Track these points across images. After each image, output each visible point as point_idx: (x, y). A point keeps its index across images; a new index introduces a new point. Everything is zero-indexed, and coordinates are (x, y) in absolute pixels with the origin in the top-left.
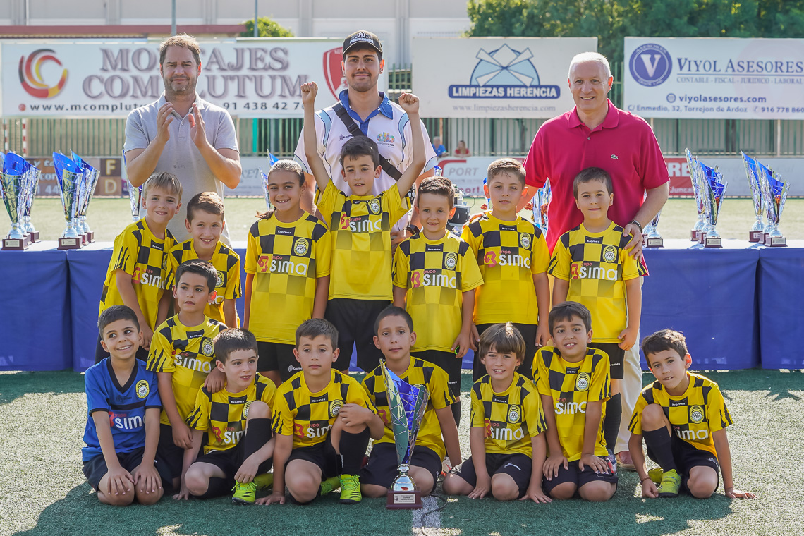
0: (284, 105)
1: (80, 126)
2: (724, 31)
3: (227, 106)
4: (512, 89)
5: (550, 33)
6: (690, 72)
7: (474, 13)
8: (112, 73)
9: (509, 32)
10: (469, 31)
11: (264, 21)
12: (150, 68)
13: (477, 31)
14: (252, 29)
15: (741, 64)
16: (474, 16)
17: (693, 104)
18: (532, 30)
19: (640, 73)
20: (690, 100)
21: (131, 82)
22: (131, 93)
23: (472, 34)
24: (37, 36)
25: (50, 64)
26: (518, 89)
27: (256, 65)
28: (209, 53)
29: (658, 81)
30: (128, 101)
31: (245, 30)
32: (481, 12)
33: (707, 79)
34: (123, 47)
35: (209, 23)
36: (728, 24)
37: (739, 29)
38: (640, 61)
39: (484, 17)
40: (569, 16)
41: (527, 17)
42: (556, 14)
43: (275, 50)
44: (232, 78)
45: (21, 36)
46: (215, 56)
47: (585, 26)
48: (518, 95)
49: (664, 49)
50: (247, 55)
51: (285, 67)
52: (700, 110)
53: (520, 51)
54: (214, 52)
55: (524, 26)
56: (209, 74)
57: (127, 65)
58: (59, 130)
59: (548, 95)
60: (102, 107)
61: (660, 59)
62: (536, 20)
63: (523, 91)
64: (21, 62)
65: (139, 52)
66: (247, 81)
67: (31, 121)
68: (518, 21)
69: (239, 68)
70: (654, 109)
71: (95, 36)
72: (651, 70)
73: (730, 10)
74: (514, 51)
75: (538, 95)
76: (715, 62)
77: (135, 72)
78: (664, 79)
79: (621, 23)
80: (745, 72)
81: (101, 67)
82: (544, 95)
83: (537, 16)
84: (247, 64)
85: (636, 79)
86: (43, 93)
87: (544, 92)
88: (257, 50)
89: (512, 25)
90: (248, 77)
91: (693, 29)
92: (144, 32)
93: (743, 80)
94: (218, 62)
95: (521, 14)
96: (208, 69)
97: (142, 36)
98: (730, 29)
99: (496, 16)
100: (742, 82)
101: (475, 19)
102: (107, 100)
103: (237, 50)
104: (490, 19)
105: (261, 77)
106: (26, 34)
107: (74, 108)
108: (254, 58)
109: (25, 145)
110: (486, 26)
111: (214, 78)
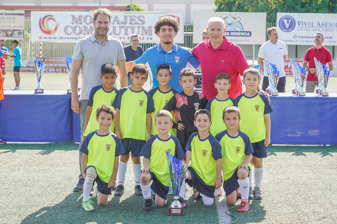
0: (143, 38)
1: (63, 45)
2: (315, 11)
3: (120, 38)
4: (233, 32)
5: (246, 11)
6: (302, 27)
7: (217, 3)
8: (76, 25)
9: (231, 11)
10: (215, 9)
11: (134, 5)
12: (90, 23)
13: (218, 10)
14: (129, 8)
15: (323, 24)
16: (217, 4)
17: (304, 39)
18: (239, 9)
19: (283, 26)
20: (303, 38)
21: (83, 28)
22: (83, 32)
23: (216, 11)
24: (45, 10)
25: (51, 21)
26: (235, 32)
27: (132, 22)
28: (114, 17)
29: (290, 30)
30: (81, 36)
31: (127, 8)
32: (220, 2)
33: (309, 29)
34: (80, 15)
35: (112, 6)
36: (316, 7)
37: (321, 10)
38: (283, 22)
39: (221, 4)
40: (254, 4)
41: (238, 4)
42: (249, 3)
43: (140, 16)
44: (122, 27)
45: (39, 10)
46: (116, 19)
47: (260, 8)
48: (235, 35)
49: (292, 17)
50: (128, 18)
51: (143, 23)
52: (306, 41)
53: (236, 18)
54: (116, 17)
55: (236, 8)
56: (114, 25)
57: (82, 22)
58: (54, 47)
59: (247, 35)
60: (71, 38)
61: (291, 22)
62: (241, 6)
63: (237, 34)
64: (40, 20)
65: (86, 17)
66: (128, 28)
67: (44, 43)
68: (234, 6)
69: (125, 23)
70: (288, 41)
71: (68, 10)
72: (287, 26)
73: (318, 2)
74: (233, 18)
75: (243, 35)
76: (313, 23)
77: (84, 24)
78: (293, 29)
79: (275, 7)
80: (324, 27)
81: (71, 22)
82: (245, 35)
83: (242, 4)
84: (128, 22)
85: (281, 29)
86: (48, 32)
87: (245, 34)
88: (132, 16)
89: (232, 7)
90: (129, 27)
91: (303, 10)
92: (88, 9)
93: (323, 30)
94: (117, 21)
95: (235, 3)
96: (113, 24)
97: (86, 10)
98: (317, 10)
99: (226, 4)
100: (323, 31)
101: (217, 5)
102: (73, 35)
103: (125, 16)
104: (223, 5)
105: (134, 27)
106: (41, 9)
107: (61, 38)
108: (131, 19)
109: (41, 52)
110: (222, 8)
111: (115, 27)
